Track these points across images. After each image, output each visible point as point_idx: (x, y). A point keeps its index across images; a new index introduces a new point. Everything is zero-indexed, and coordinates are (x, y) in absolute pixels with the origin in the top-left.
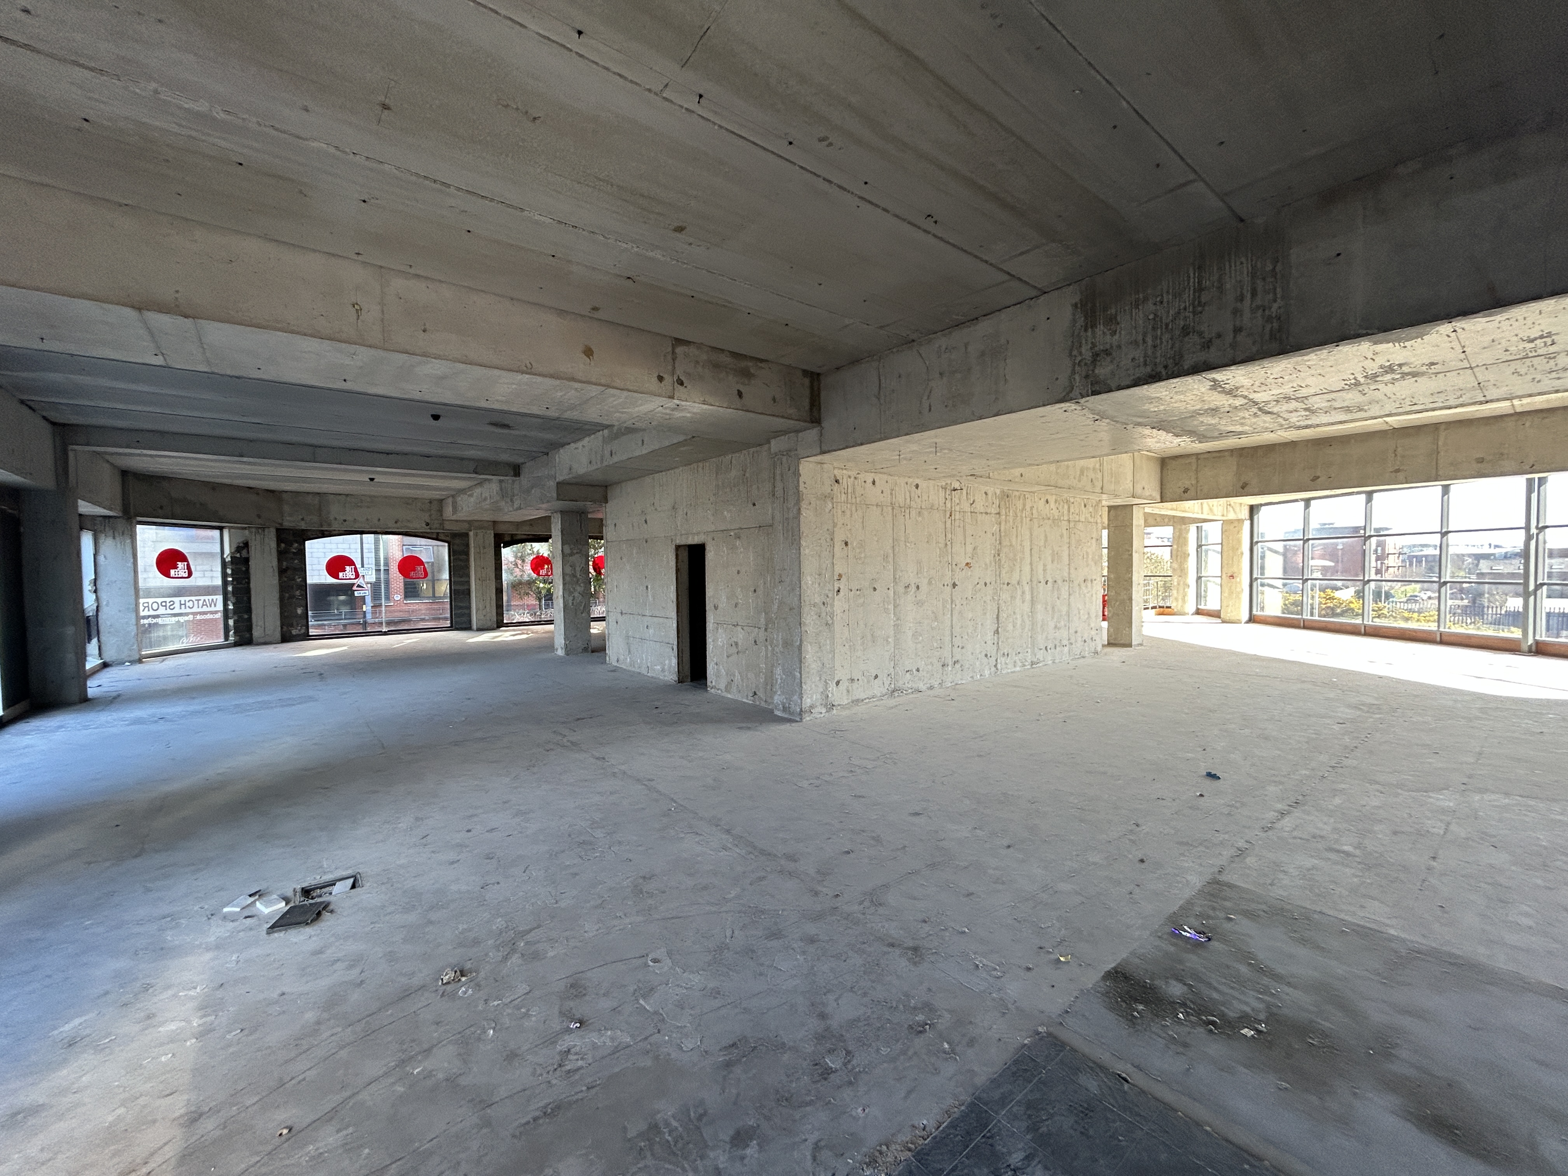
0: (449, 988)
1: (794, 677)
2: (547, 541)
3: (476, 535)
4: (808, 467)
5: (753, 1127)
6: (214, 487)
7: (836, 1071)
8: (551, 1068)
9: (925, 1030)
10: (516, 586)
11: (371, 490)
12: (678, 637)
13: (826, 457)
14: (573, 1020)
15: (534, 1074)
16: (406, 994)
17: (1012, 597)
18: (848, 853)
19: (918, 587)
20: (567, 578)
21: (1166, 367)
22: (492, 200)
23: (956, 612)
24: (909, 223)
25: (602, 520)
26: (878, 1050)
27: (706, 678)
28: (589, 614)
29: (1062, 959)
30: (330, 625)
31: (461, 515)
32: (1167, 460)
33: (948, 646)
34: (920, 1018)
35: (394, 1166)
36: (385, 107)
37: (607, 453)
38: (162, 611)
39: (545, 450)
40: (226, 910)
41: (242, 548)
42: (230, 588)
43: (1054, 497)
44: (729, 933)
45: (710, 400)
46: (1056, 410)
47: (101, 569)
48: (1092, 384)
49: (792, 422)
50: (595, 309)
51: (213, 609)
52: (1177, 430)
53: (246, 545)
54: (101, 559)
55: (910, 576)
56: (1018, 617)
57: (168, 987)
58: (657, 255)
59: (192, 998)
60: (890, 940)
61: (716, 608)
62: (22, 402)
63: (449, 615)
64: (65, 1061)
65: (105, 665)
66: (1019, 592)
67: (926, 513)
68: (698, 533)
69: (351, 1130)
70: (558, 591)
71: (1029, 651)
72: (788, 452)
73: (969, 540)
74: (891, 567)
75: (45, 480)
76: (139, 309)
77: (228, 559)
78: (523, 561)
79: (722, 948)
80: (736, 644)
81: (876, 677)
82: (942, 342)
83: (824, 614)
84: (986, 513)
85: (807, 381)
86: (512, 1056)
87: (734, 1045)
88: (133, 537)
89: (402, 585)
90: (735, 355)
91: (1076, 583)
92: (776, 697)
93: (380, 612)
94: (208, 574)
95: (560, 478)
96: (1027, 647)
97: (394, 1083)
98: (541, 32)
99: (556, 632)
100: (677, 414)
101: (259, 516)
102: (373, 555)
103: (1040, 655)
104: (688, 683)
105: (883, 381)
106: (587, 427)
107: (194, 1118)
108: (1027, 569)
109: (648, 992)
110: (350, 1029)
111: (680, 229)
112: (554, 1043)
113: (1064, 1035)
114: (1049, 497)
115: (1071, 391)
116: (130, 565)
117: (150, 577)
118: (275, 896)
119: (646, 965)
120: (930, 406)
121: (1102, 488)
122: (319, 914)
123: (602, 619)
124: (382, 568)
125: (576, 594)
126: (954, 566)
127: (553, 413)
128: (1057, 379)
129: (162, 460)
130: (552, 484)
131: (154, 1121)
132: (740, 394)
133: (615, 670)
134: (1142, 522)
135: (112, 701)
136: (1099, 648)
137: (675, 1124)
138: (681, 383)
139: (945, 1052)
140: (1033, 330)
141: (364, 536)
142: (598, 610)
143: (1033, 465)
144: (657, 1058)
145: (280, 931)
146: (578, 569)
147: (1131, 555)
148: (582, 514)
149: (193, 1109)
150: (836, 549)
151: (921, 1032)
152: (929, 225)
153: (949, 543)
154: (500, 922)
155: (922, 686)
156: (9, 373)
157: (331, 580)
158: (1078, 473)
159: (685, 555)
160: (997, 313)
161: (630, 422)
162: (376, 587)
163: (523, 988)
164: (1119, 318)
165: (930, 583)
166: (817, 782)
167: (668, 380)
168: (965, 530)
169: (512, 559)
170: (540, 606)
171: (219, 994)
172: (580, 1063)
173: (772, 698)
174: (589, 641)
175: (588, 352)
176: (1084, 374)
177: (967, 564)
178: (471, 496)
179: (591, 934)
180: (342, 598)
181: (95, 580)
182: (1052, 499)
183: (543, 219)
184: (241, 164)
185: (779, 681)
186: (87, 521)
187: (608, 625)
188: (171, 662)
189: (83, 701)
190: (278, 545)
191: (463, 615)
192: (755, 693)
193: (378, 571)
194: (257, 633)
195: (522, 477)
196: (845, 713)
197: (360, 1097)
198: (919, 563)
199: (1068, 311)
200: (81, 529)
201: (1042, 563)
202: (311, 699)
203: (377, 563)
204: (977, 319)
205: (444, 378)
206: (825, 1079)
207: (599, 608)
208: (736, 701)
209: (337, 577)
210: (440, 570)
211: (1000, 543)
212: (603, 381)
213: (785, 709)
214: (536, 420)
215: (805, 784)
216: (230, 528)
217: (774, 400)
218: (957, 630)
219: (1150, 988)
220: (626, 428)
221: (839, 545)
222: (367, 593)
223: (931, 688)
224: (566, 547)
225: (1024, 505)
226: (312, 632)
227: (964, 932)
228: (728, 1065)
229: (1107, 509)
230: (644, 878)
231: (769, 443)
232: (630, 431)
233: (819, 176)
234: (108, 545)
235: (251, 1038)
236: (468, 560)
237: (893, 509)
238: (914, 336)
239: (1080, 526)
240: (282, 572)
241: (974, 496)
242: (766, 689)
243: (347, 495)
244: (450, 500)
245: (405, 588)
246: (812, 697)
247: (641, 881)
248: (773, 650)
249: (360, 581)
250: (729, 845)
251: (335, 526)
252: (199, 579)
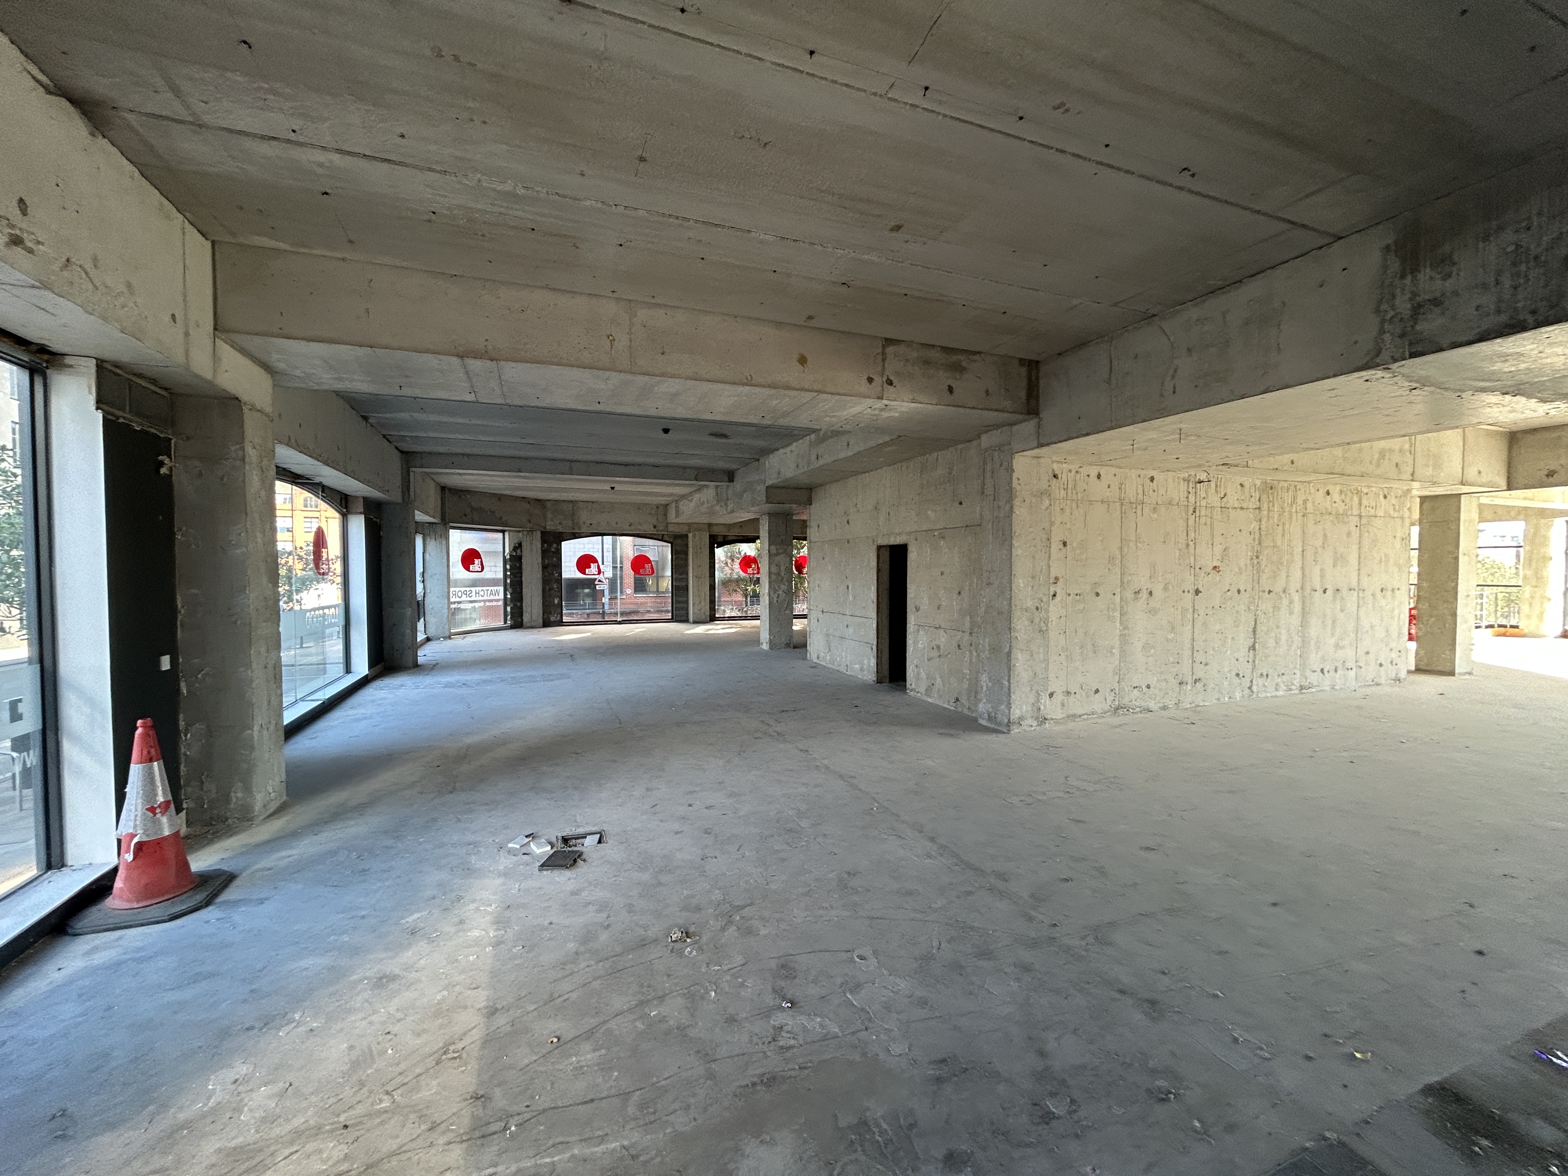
0: (678, 946)
1: (1001, 685)
2: (754, 541)
3: (694, 536)
4: (1022, 463)
5: (966, 1152)
6: (500, 497)
7: (1059, 1118)
8: (767, 1040)
9: (1168, 1100)
10: (726, 583)
11: (612, 497)
12: (878, 638)
13: (1044, 450)
14: (784, 999)
15: (751, 1041)
16: (643, 944)
17: (1274, 607)
18: (1067, 880)
19: (1151, 593)
20: (773, 577)
21: (1533, 312)
22: (724, 227)
23: (1198, 625)
24: (1158, 182)
25: (805, 521)
26: (1110, 1108)
27: (905, 680)
28: (792, 610)
29: (1358, 1055)
30: (577, 614)
31: (682, 519)
32: (1519, 436)
33: (1187, 663)
34: (1161, 1083)
35: (638, 1093)
36: (642, 159)
37: (814, 457)
38: (464, 598)
39: (756, 457)
40: (510, 845)
41: (517, 547)
42: (508, 581)
43: (1338, 488)
44: (935, 944)
45: (921, 398)
46: (1355, 379)
47: (427, 564)
48: (1411, 344)
49: (1006, 415)
50: (810, 318)
51: (497, 597)
52: (1545, 395)
53: (520, 545)
54: (427, 556)
55: (1141, 581)
56: (1283, 632)
57: (474, 901)
58: (873, 257)
59: (490, 913)
60: (1120, 986)
61: (917, 609)
62: (384, 436)
63: (670, 608)
64: (410, 945)
65: (428, 639)
66: (1285, 602)
67: (1163, 509)
68: (900, 534)
69: (603, 1051)
70: (764, 589)
71: (1298, 672)
72: (1000, 448)
73: (1218, 539)
74: (1118, 570)
75: (395, 496)
76: (461, 356)
77: (508, 557)
78: (733, 560)
79: (927, 958)
80: (938, 647)
81: (1097, 691)
82: (1193, 313)
83: (1037, 621)
84: (1242, 508)
85: (1024, 370)
86: (731, 1020)
87: (943, 1061)
88: (447, 539)
89: (632, 580)
90: (946, 350)
91: (1368, 593)
92: (981, 705)
93: (616, 604)
94: (493, 569)
95: (769, 482)
96: (1295, 668)
97: (635, 1020)
98: (777, 61)
99: (761, 627)
100: (885, 414)
101: (529, 521)
102: (611, 553)
103: (1314, 678)
104: (886, 686)
105: (1115, 363)
106: (795, 432)
107: (492, 1012)
108: (1297, 574)
109: (856, 988)
110: (601, 964)
111: (897, 228)
112: (768, 1016)
113: (1363, 1149)
114: (1331, 488)
115: (1378, 354)
116: (445, 561)
117: (458, 571)
118: (543, 840)
119: (852, 961)
120: (1174, 387)
121: (1412, 475)
122: (575, 861)
123: (804, 617)
124: (619, 566)
125: (781, 592)
126: (1197, 570)
127: (767, 422)
128: (1356, 342)
129: (467, 477)
130: (761, 488)
131: (466, 1007)
132: (951, 389)
133: (815, 666)
134: (1476, 516)
135: (433, 668)
136: (1403, 674)
137: (885, 1126)
138: (890, 383)
139: (1196, 1131)
140: (1321, 286)
141: (605, 537)
142: (800, 608)
143: (1312, 449)
144: (864, 1054)
145: (548, 870)
146: (783, 568)
147: (1457, 559)
148: (786, 516)
149: (491, 1003)
150: (1053, 548)
151: (1163, 1100)
152: (1185, 180)
153: (1191, 543)
154: (717, 895)
155: (1152, 705)
156: (376, 415)
157: (579, 575)
158: (1376, 456)
159: (886, 555)
160: (1269, 271)
161: (839, 425)
162: (613, 582)
163: (739, 959)
164: (1455, 257)
165: (1165, 589)
166: (1029, 800)
167: (878, 380)
168: (1212, 529)
169: (723, 559)
170: (746, 602)
171: (508, 913)
172: (792, 1042)
173: (976, 705)
174: (791, 637)
175: (803, 361)
176: (1398, 331)
177: (1215, 567)
178: (691, 501)
179: (800, 921)
180: (587, 591)
181: (423, 573)
182: (1335, 490)
183: (767, 237)
184: (533, 229)
185: (985, 688)
186: (421, 528)
187: (810, 621)
188: (471, 639)
189: (415, 667)
190: (542, 545)
191: (682, 609)
192: (957, 700)
193: (615, 568)
194: (526, 618)
195: (735, 482)
196: (1058, 728)
197: (608, 1025)
198: (1153, 566)
199: (1376, 257)
200: (416, 532)
201: (1318, 567)
202: (562, 676)
203: (614, 561)
204: (1240, 281)
205: (676, 394)
206: (1047, 1124)
207: (799, 606)
208: (937, 706)
209: (584, 573)
210: (663, 569)
211: (1260, 544)
212: (815, 388)
213: (990, 719)
214: (751, 428)
215: (1015, 800)
216: (510, 531)
217: (987, 392)
218: (1199, 644)
219: (1500, 1121)
220: (832, 431)
221: (1056, 546)
222: (604, 587)
223: (1165, 708)
224: (773, 547)
225: (1295, 498)
226: (565, 619)
227: (1216, 996)
228: (939, 1080)
229: (1418, 499)
230: (849, 873)
231: (980, 438)
232: (836, 434)
233: (1052, 148)
234: (432, 544)
235: (530, 955)
236: (687, 560)
237: (1122, 504)
238: (1154, 311)
239: (1378, 522)
240: (545, 567)
241: (1225, 487)
242: (969, 697)
243: (593, 502)
244: (674, 505)
245: (635, 583)
246: (1021, 709)
247: (846, 876)
248: (979, 656)
249: (601, 577)
250: (933, 853)
251: (584, 530)
252: (487, 574)
